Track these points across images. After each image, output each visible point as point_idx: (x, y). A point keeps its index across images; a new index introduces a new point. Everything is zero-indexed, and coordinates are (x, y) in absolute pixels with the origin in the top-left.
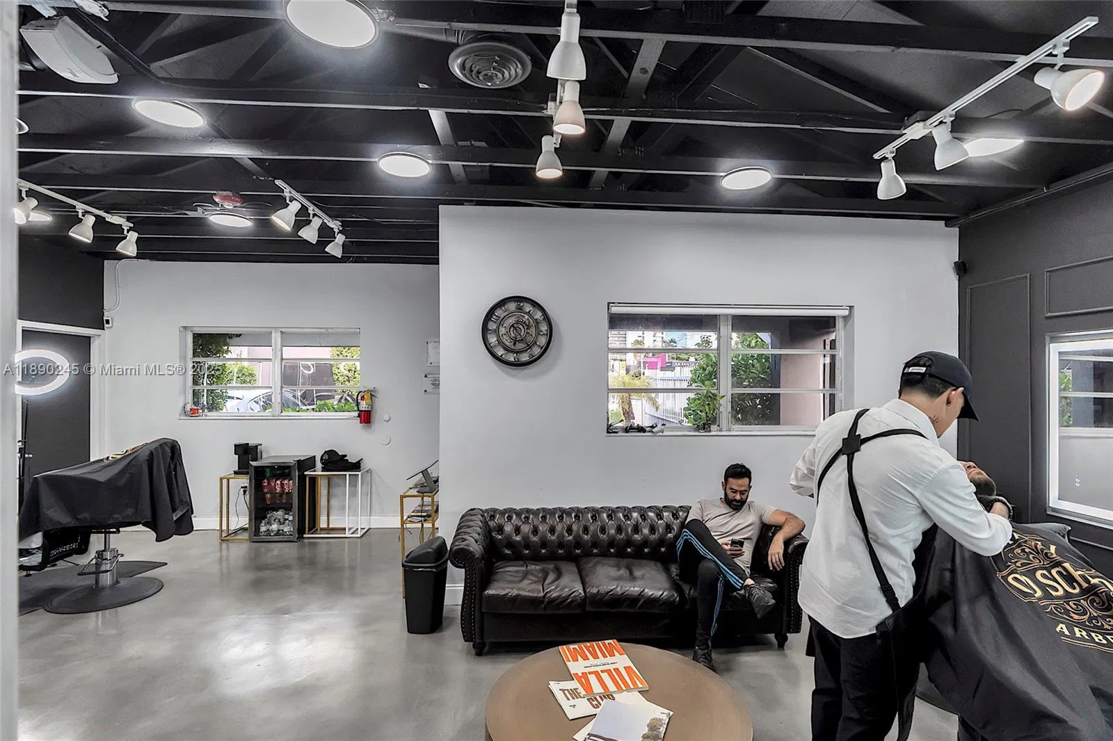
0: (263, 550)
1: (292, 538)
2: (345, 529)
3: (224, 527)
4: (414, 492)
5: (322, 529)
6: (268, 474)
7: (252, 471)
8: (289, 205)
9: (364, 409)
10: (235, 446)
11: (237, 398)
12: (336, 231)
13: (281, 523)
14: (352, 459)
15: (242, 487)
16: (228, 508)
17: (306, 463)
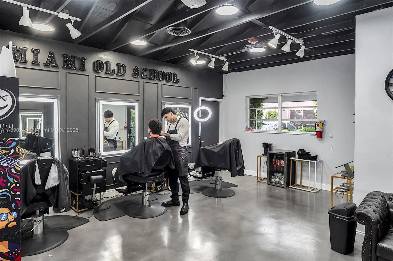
0: (272, 189)
1: (284, 186)
2: (308, 187)
3: (259, 176)
4: (340, 175)
5: (297, 185)
6: (275, 157)
7: (269, 155)
8: (275, 36)
9: (319, 131)
10: (263, 144)
11: (268, 125)
12: (301, 44)
13: (280, 179)
14: (313, 155)
15: (266, 161)
16: (260, 169)
17: (291, 154)
